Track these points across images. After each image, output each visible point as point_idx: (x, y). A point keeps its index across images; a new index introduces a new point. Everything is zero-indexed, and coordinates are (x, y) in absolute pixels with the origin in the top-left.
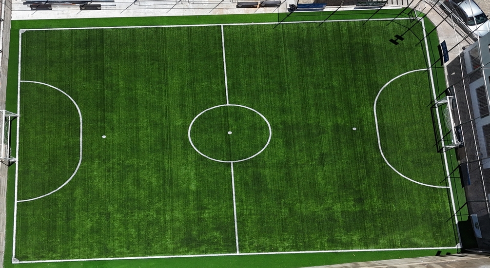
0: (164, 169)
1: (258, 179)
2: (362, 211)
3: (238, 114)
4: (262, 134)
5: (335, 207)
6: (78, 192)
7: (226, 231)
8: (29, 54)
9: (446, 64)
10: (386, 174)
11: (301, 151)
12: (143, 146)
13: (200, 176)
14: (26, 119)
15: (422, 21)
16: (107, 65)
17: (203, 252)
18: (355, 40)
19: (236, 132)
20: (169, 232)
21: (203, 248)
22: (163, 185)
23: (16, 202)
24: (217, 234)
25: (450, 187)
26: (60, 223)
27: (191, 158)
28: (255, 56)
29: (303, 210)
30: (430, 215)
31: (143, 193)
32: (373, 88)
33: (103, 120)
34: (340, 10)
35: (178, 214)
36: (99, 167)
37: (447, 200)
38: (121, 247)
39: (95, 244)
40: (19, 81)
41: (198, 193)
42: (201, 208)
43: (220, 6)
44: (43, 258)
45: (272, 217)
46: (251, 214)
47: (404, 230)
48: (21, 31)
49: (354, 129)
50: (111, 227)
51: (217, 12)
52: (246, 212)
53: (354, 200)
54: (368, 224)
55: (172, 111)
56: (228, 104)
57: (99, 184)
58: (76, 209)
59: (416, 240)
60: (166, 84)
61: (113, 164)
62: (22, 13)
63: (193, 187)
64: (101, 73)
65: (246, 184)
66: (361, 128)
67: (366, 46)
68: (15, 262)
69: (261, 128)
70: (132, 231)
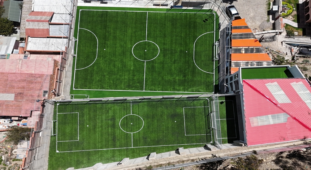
0: (123, 62)
1: (153, 67)
2: (185, 80)
3: (149, 44)
4: (156, 52)
5: (176, 78)
6: (95, 68)
7: (141, 84)
8: (82, 19)
9: (220, 30)
10: (194, 67)
11: (168, 58)
12: (117, 54)
13: (134, 65)
14: (80, 42)
15: (215, 14)
16: (108, 24)
17: (133, 90)
18: (191, 20)
19: (148, 51)
20: (123, 83)
21: (133, 88)
22: (122, 67)
23: (75, 69)
24: (138, 84)
25: (214, 73)
26: (89, 77)
27: (132, 59)
28: (157, 24)
29: (166, 78)
30: (206, 82)
31: (116, 69)
32: (195, 37)
33: (105, 43)
34: (188, 8)
35: (126, 77)
36: (102, 60)
37: (212, 78)
38: (107, 86)
39: (99, 85)
40: (79, 28)
41: (133, 70)
42: (134, 76)
43: (147, 5)
44: (83, 88)
45: (156, 80)
46: (149, 79)
47: (197, 87)
48: (80, 10)
49: (187, 52)
50: (105, 80)
51: (146, 7)
52: (148, 78)
53: (183, 76)
54: (186, 84)
55: (128, 42)
56: (146, 41)
57: (102, 65)
58: (94, 73)
59: (200, 90)
60: (127, 32)
61: (107, 59)
62: (81, 4)
63: (132, 69)
64: (105, 27)
65: (149, 69)
66: (189, 52)
67: (195, 22)
68: (74, 89)
69: (156, 50)
70: (111, 82)
